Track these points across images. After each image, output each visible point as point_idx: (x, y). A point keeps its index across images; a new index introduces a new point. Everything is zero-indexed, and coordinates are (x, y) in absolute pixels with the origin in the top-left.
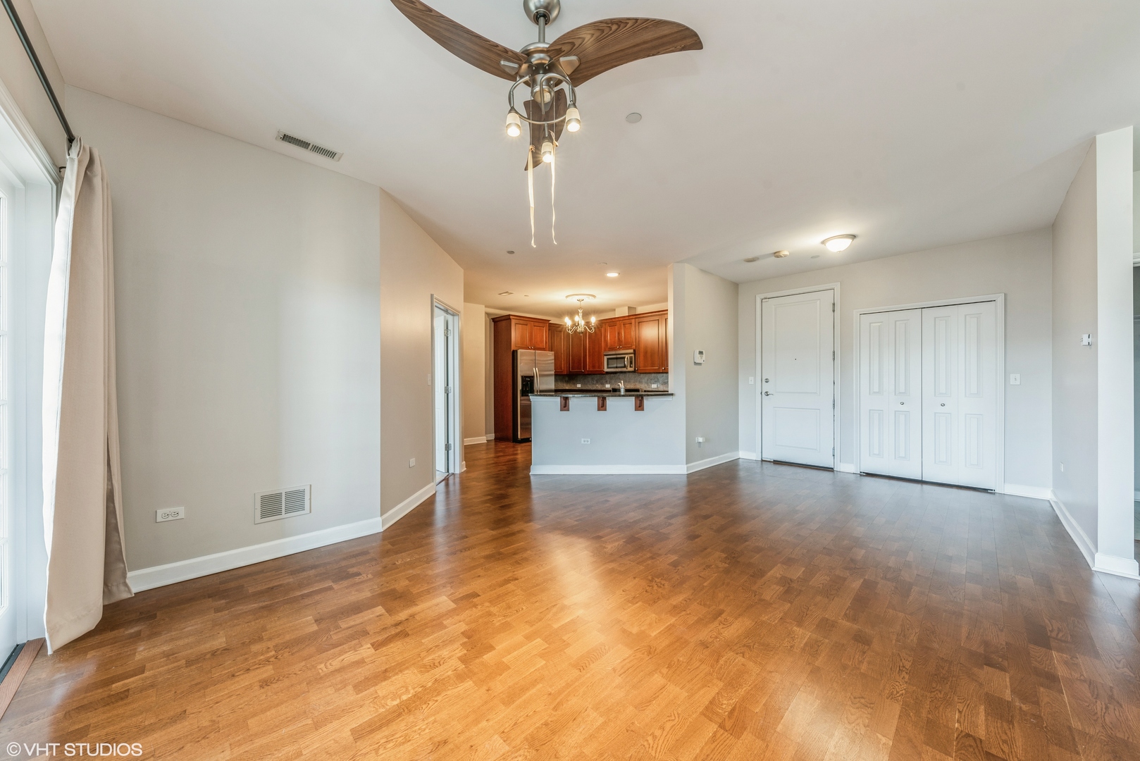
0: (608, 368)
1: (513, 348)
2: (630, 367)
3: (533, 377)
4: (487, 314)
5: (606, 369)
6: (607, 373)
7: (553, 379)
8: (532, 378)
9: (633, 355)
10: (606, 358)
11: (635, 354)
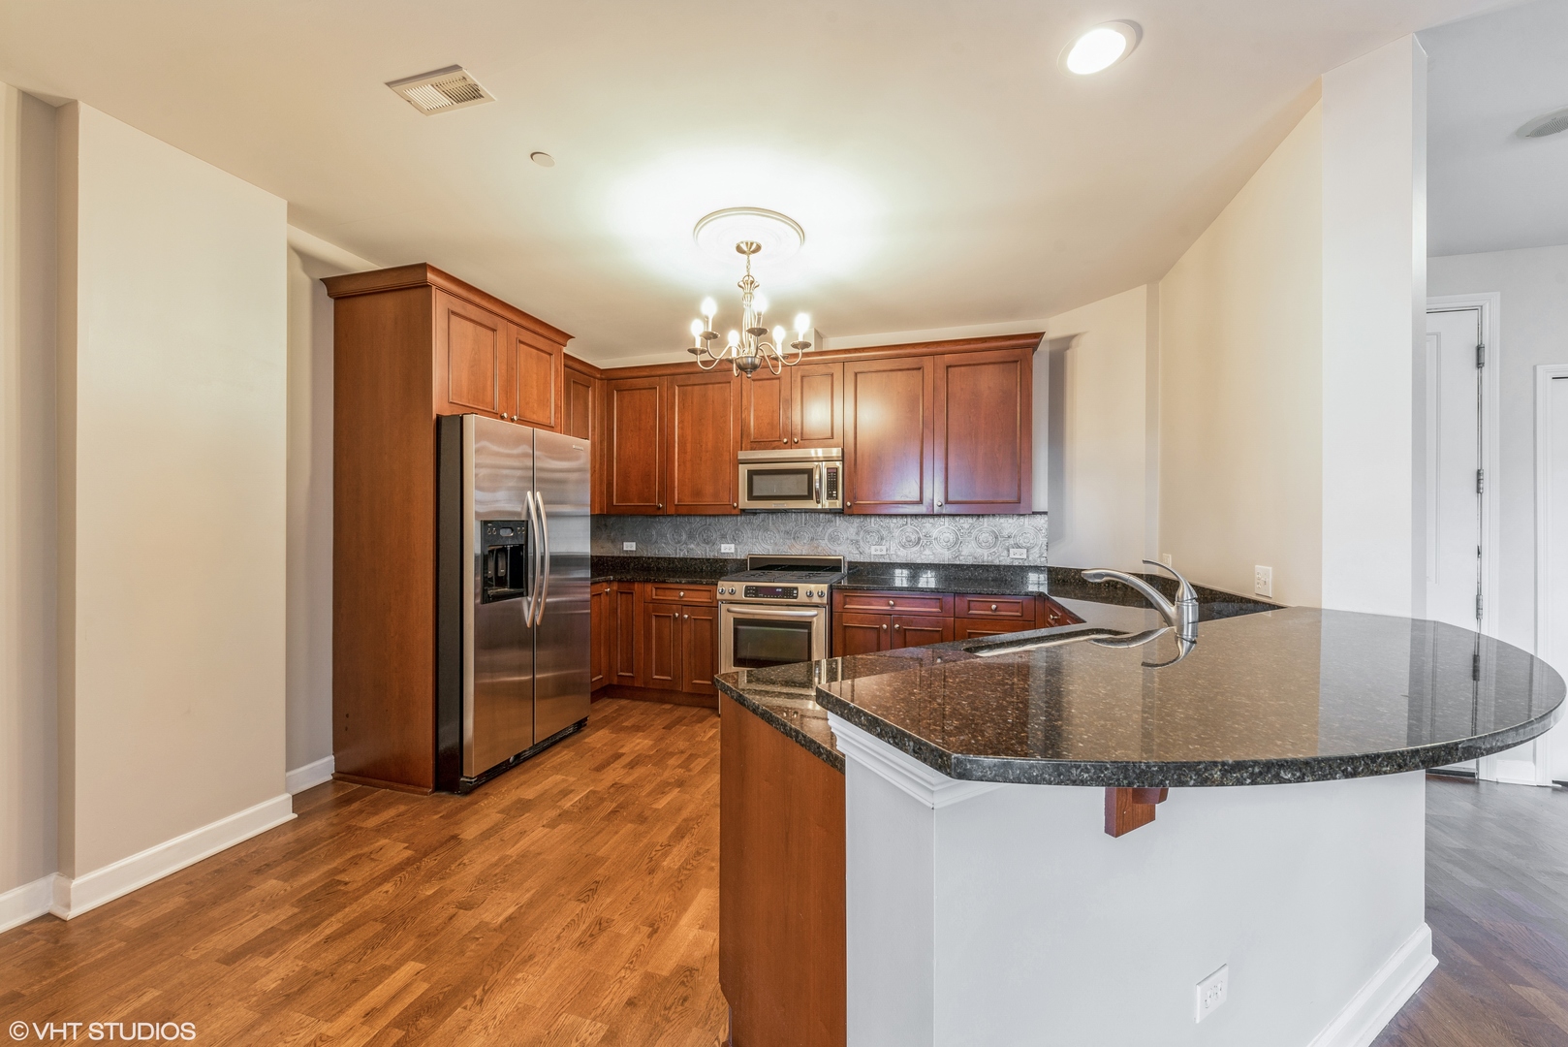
0: (751, 497)
1: (439, 406)
2: (830, 496)
3: (525, 524)
4: (304, 258)
5: (744, 502)
6: (744, 512)
7: (585, 525)
8: (521, 526)
9: (839, 464)
10: (743, 470)
11: (843, 461)
